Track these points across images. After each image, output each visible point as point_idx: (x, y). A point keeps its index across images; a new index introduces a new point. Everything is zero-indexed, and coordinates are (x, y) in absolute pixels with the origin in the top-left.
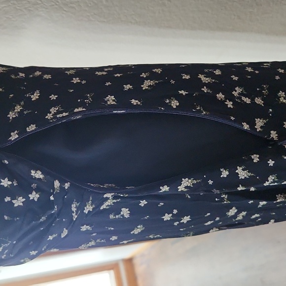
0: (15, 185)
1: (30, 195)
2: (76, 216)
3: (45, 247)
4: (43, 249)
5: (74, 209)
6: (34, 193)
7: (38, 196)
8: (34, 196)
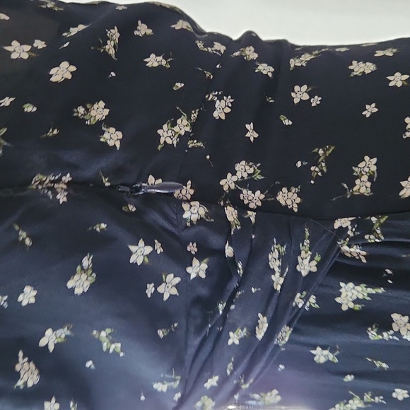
0: (159, 252)
1: (189, 270)
2: (282, 280)
3: (230, 366)
4: (228, 372)
5: (275, 264)
6: (196, 262)
7: (204, 266)
8: (198, 269)
